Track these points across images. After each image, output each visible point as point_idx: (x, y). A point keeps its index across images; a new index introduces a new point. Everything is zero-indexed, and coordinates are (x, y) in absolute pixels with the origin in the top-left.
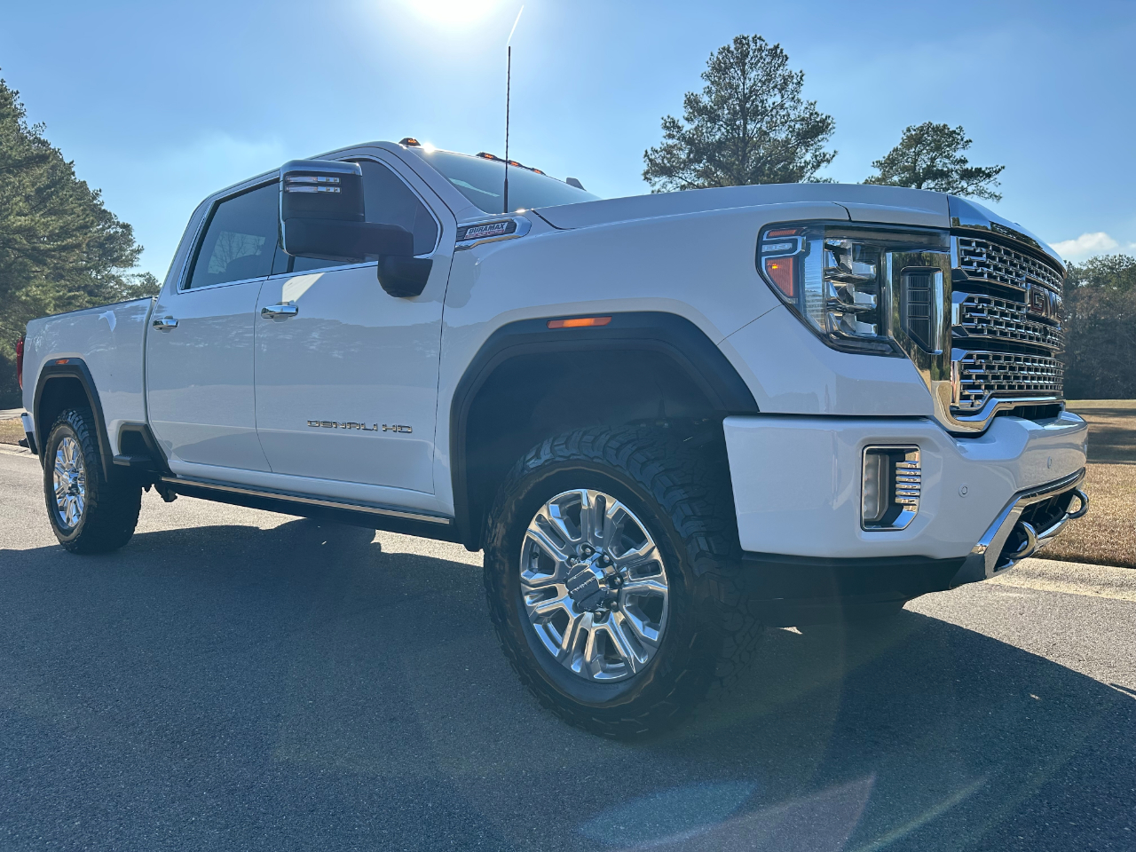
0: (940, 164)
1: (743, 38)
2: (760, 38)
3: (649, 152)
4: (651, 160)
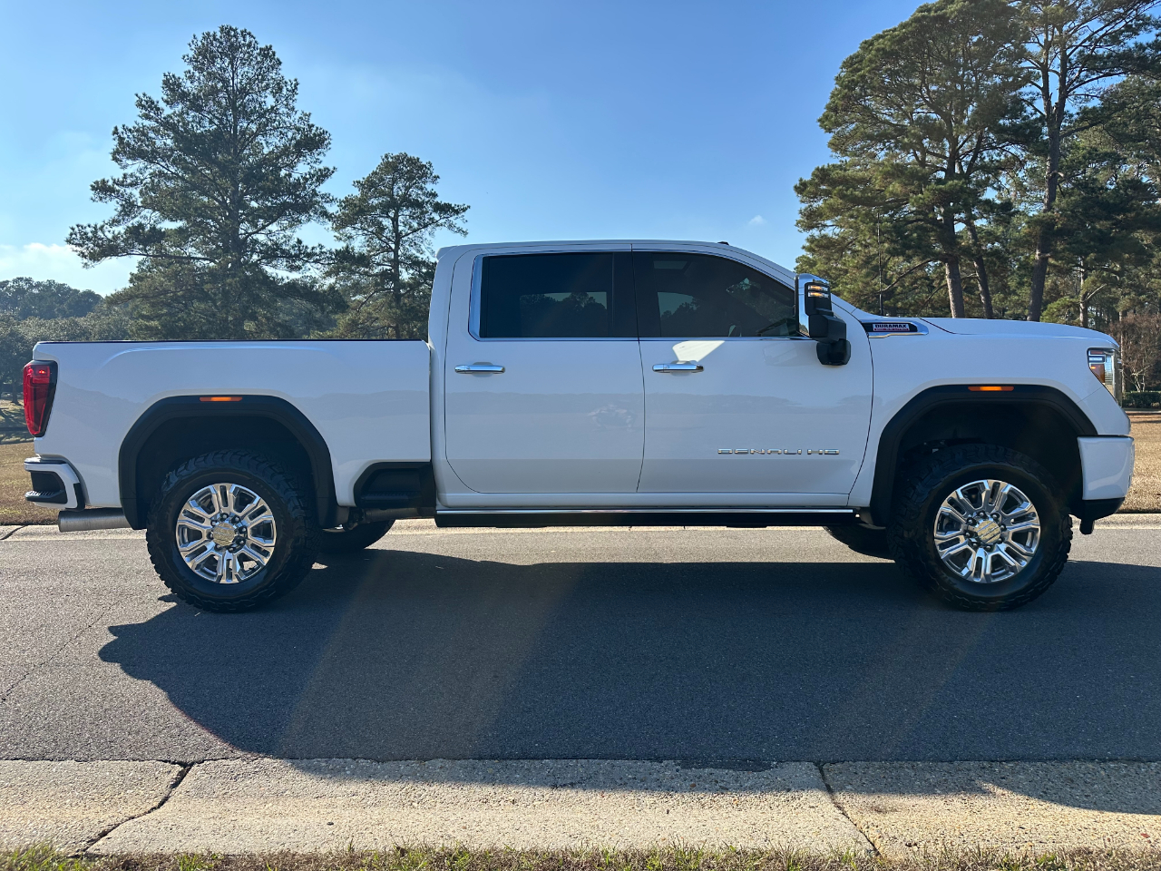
0: (414, 192)
1: (231, 28)
2: (249, 34)
3: (120, 130)
4: (121, 139)
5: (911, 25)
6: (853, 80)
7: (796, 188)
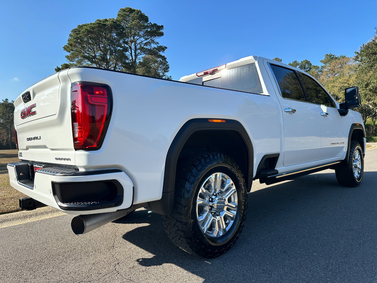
5: (96, 24)
6: (77, 37)
7: (56, 69)
